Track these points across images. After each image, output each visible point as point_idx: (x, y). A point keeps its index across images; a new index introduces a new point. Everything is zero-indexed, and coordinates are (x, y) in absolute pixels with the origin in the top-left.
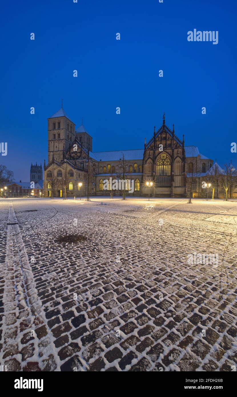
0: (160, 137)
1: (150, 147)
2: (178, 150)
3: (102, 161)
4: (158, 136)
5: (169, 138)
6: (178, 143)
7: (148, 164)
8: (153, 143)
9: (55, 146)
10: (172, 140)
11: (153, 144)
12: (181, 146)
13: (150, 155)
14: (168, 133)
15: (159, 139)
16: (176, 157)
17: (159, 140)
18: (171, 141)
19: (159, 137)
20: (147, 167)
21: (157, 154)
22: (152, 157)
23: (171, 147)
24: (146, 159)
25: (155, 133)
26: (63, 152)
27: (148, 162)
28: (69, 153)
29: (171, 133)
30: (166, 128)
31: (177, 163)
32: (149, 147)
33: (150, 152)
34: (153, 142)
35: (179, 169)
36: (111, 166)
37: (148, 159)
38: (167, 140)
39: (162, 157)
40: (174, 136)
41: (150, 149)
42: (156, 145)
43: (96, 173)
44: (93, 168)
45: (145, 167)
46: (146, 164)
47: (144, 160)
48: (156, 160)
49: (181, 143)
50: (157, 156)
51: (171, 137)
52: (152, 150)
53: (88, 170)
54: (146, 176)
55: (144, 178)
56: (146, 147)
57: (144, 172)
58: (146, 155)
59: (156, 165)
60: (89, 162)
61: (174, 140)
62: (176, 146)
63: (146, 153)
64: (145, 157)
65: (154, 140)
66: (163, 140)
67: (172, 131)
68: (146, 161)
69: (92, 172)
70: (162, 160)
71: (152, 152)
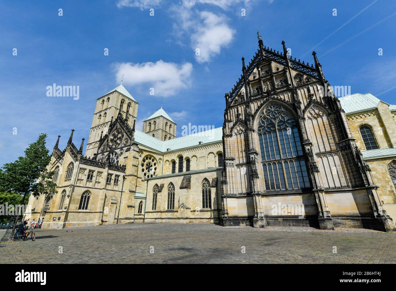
0: (257, 72)
1: (237, 98)
2: (308, 87)
4: (252, 71)
5: (278, 69)
6: (304, 73)
7: (236, 134)
8: (244, 87)
9: (97, 135)
10: (288, 70)
11: (243, 90)
12: (313, 77)
13: (238, 115)
14: (275, 60)
15: (254, 77)
16: (306, 104)
17: (256, 78)
18: (285, 72)
19: (255, 73)
20: (236, 141)
21: (256, 108)
22: (242, 117)
23: (288, 85)
24: (231, 125)
25: (244, 68)
26: (100, 141)
27: (235, 131)
29: (282, 58)
30: (268, 51)
31: (315, 121)
32: (234, 98)
33: (237, 109)
34: (242, 87)
35: (324, 134)
36: (184, 158)
37: (234, 125)
38: (273, 73)
39: (269, 113)
40: (289, 61)
41: (237, 100)
42: (250, 90)
43: (154, 173)
44: (145, 163)
45: (230, 143)
46: (231, 136)
47: (227, 128)
48: (253, 122)
49: (313, 70)
50: (256, 113)
51: (284, 65)
52: (242, 103)
53: (125, 166)
54: (234, 165)
55: (229, 172)
56: (230, 100)
57: (229, 155)
58: (230, 117)
59: (257, 134)
60: (131, 150)
61: (291, 68)
62: (300, 80)
63: (230, 112)
64: (229, 119)
65: (245, 81)
66: (265, 77)
67: (281, 53)
68: (232, 128)
69: (134, 170)
70: (271, 121)
71: (242, 107)
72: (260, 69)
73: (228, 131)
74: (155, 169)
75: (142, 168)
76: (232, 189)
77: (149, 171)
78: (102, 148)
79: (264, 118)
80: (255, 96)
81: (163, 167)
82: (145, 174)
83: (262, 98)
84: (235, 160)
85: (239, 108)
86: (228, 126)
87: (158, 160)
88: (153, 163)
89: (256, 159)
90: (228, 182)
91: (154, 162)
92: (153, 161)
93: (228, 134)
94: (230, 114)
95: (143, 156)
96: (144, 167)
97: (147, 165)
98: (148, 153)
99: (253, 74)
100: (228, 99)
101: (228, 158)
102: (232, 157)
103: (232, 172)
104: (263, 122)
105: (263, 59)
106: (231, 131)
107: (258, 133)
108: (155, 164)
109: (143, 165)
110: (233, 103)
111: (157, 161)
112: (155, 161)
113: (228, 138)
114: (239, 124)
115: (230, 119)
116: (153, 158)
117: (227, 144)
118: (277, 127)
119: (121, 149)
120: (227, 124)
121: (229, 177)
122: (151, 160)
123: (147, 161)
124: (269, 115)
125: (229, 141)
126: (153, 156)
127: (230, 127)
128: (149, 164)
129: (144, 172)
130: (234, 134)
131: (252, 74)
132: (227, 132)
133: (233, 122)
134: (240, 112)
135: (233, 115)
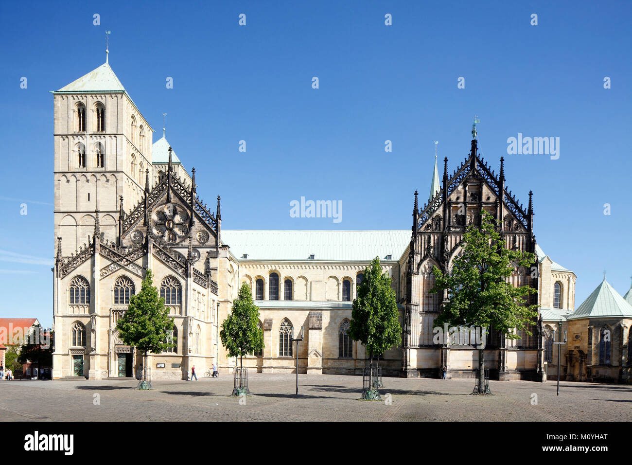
0: (463, 191)
1: (430, 221)
2: (515, 238)
3: (248, 258)
4: (456, 187)
5: (488, 198)
6: (515, 216)
7: (424, 274)
8: (441, 208)
9: (83, 197)
10: (499, 205)
11: (440, 212)
12: (523, 226)
13: (429, 247)
14: (487, 183)
15: (458, 198)
17: (459, 201)
18: (496, 207)
19: (460, 193)
20: (423, 282)
21: (453, 245)
22: (435, 253)
24: (419, 258)
25: (445, 177)
26: (121, 218)
27: (423, 268)
28: (142, 221)
29: (496, 183)
30: (481, 165)
32: (426, 220)
33: (429, 238)
34: (439, 206)
37: (422, 261)
38: (483, 203)
40: (503, 191)
41: (431, 226)
42: (450, 216)
45: (415, 283)
46: (417, 274)
47: (415, 263)
49: (525, 216)
50: (452, 252)
51: (496, 194)
52: (436, 231)
53: (217, 285)
54: (418, 312)
56: (420, 221)
57: (414, 299)
58: (418, 247)
60: (220, 256)
61: (504, 203)
62: (510, 224)
63: (418, 239)
65: (444, 198)
66: (471, 203)
67: (497, 175)
68: (419, 265)
69: (229, 292)
71: (436, 238)
72: (467, 189)
73: (414, 268)
76: (414, 340)
80: (455, 227)
83: (464, 232)
84: (418, 307)
85: (432, 238)
90: (412, 332)
93: (415, 272)
94: (418, 243)
99: (457, 193)
100: (418, 218)
101: (413, 303)
102: (416, 302)
103: (415, 320)
105: (474, 175)
106: (418, 269)
110: (423, 227)
113: (414, 278)
114: (429, 260)
115: (418, 250)
117: (414, 286)
120: (415, 257)
121: (413, 326)
126: (232, 267)
127: (417, 261)
130: (421, 273)
131: (455, 192)
133: (421, 257)
134: (432, 244)
135: (421, 246)
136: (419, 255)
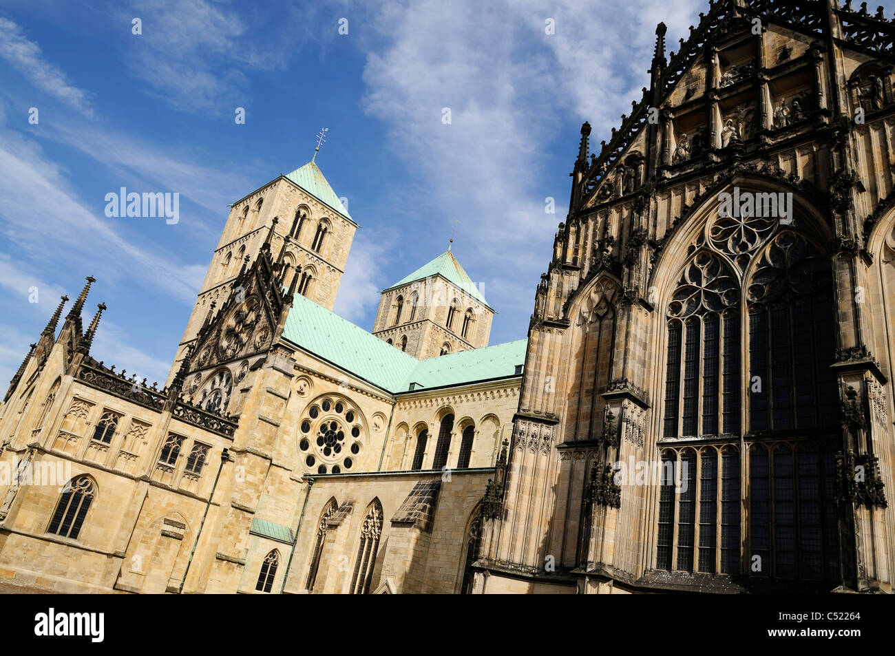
1: (610, 176)
7: (583, 321)
13: (604, 244)
17: (693, 98)
19: (696, 79)
23: (816, 115)
24: (572, 281)
27: (581, 305)
32: (603, 178)
33: (608, 218)
36: (457, 419)
37: (583, 283)
39: (727, 234)
41: (612, 188)
42: (664, 145)
43: (348, 463)
44: (316, 423)
45: (551, 352)
46: (563, 324)
47: (552, 293)
48: (653, 273)
50: (670, 234)
53: (236, 418)
54: (553, 444)
55: (523, 469)
56: (586, 185)
57: (539, 400)
58: (576, 251)
59: (665, 322)
60: (265, 365)
63: (578, 233)
64: (569, 260)
68: (573, 295)
69: (264, 435)
70: (729, 270)
71: (626, 213)
72: (714, 60)
73: (553, 307)
74: (355, 448)
75: (301, 435)
76: (519, 544)
77: (327, 452)
78: (202, 356)
79: (704, 256)
80: (681, 167)
81: (388, 445)
82: (310, 461)
83: (706, 172)
84: (556, 427)
85: (614, 217)
86: (560, 285)
87: (368, 417)
88: (347, 428)
89: (624, 424)
90: (511, 512)
91: (354, 423)
92: (350, 417)
93: (551, 319)
95: (310, 394)
96: (312, 436)
97: (323, 428)
98: (332, 387)
100: (583, 182)
101: (532, 412)
102: (551, 411)
103: (536, 471)
104: (695, 274)
106: (566, 309)
107: (668, 318)
108: (356, 432)
109: (305, 427)
110: (594, 197)
111: (364, 419)
112: (358, 421)
113: (548, 335)
114: (602, 280)
115: (575, 260)
116: (349, 407)
117: (539, 358)
118: (746, 295)
119: (245, 359)
120: (555, 277)
121: (520, 489)
122: (341, 417)
123: (324, 416)
124: (723, 246)
125: (553, 344)
126: (349, 400)
127: (566, 289)
128: (334, 425)
129: (307, 452)
130: (574, 319)
132: (551, 309)
133: (581, 273)
134: (614, 231)
135: (585, 244)
136: (578, 273)
